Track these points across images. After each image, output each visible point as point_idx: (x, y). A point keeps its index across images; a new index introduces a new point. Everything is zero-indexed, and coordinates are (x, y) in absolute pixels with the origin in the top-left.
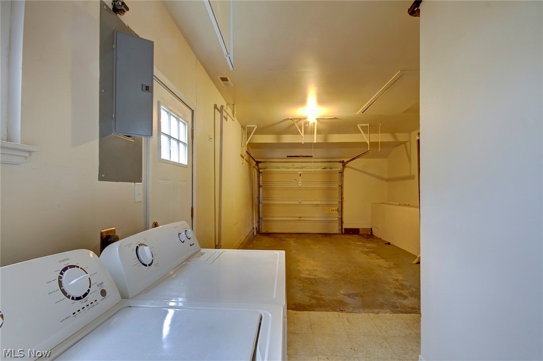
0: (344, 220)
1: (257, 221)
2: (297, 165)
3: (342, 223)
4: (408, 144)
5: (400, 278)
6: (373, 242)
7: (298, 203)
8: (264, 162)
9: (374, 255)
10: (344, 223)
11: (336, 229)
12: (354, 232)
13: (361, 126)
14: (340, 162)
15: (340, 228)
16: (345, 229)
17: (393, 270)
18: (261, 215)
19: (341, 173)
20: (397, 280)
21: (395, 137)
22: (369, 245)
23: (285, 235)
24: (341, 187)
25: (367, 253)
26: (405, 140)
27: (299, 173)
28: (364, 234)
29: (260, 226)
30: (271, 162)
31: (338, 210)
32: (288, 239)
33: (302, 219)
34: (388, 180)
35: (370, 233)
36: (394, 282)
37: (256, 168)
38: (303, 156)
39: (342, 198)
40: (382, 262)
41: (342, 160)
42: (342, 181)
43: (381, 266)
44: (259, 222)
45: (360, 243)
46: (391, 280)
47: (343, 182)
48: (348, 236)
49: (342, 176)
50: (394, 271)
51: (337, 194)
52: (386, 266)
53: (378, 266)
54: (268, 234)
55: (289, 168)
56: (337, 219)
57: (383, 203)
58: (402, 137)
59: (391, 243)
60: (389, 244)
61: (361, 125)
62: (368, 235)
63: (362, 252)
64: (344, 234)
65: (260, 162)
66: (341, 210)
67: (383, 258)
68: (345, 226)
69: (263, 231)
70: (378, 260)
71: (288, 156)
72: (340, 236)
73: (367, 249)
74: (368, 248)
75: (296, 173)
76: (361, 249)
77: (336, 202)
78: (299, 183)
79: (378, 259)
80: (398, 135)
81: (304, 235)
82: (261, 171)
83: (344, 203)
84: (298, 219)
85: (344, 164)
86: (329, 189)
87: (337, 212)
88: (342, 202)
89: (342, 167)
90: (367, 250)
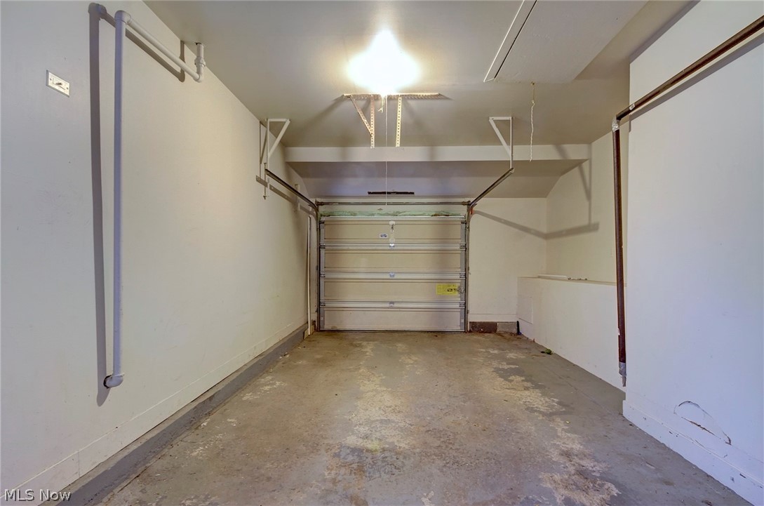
0: (471, 308)
1: (315, 309)
2: (386, 209)
3: (466, 312)
4: (585, 165)
5: (577, 447)
6: (520, 348)
7: (389, 277)
8: (328, 204)
9: (519, 379)
10: (470, 312)
11: (455, 324)
12: (488, 328)
13: (495, 121)
14: (463, 204)
15: (463, 321)
16: (472, 323)
17: (558, 420)
18: (322, 298)
19: (466, 223)
20: (567, 454)
21: (561, 151)
22: (511, 355)
23: (363, 335)
24: (466, 248)
25: (505, 374)
26: (580, 158)
27: (391, 223)
28: (506, 332)
29: (322, 319)
30: (340, 203)
31: (459, 290)
32: (364, 343)
33: (396, 305)
34: (547, 236)
35: (515, 331)
36: (562, 460)
37: (313, 214)
38: (398, 193)
39: (466, 269)
40: (535, 398)
41: (466, 200)
42: (466, 237)
43: (532, 410)
44: (318, 311)
45: (496, 352)
46: (555, 456)
47: (468, 240)
48: (476, 337)
49: (467, 229)
50: (560, 425)
51: (457, 260)
52: (542, 409)
53: (527, 409)
54: (334, 332)
55: (373, 215)
56: (458, 306)
57: (539, 277)
58: (574, 152)
59: (553, 350)
60: (549, 353)
61: (496, 118)
62: (511, 334)
63: (497, 370)
64: (470, 331)
65: (322, 204)
66: (465, 291)
67: (537, 386)
68: (472, 318)
69: (327, 326)
70: (527, 393)
71: (369, 193)
72: (462, 336)
73: (508, 364)
74: (510, 362)
75: (386, 223)
76: (495, 364)
77: (456, 277)
78: (390, 240)
79: (527, 389)
80: (567, 147)
81: (397, 334)
82: (323, 219)
83: (471, 278)
84: (388, 305)
85: (470, 206)
86: (443, 253)
87: (457, 294)
88: (465, 275)
89: (466, 213)
90: (506, 367)
